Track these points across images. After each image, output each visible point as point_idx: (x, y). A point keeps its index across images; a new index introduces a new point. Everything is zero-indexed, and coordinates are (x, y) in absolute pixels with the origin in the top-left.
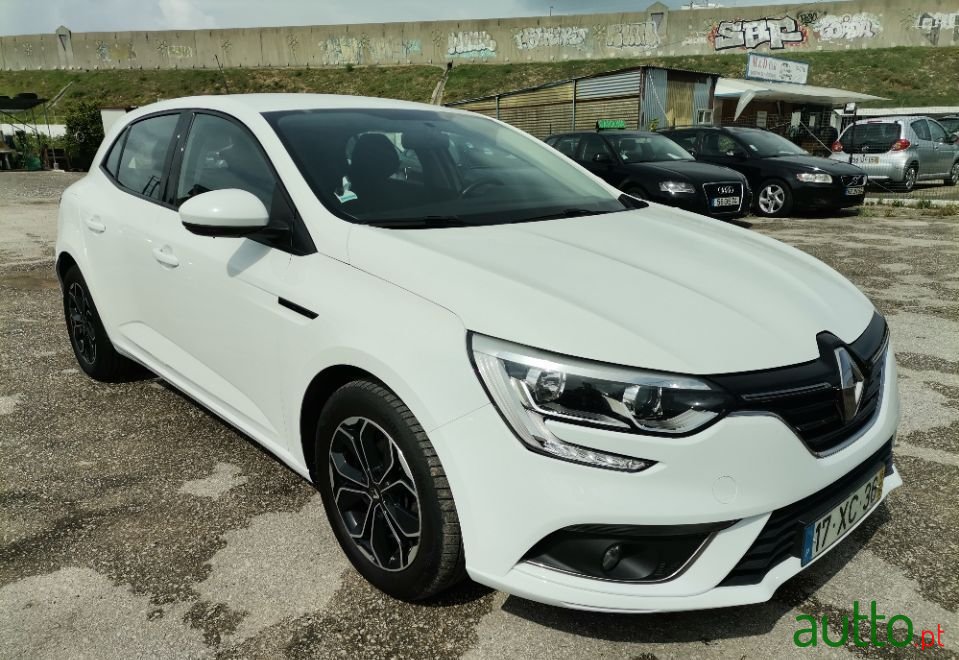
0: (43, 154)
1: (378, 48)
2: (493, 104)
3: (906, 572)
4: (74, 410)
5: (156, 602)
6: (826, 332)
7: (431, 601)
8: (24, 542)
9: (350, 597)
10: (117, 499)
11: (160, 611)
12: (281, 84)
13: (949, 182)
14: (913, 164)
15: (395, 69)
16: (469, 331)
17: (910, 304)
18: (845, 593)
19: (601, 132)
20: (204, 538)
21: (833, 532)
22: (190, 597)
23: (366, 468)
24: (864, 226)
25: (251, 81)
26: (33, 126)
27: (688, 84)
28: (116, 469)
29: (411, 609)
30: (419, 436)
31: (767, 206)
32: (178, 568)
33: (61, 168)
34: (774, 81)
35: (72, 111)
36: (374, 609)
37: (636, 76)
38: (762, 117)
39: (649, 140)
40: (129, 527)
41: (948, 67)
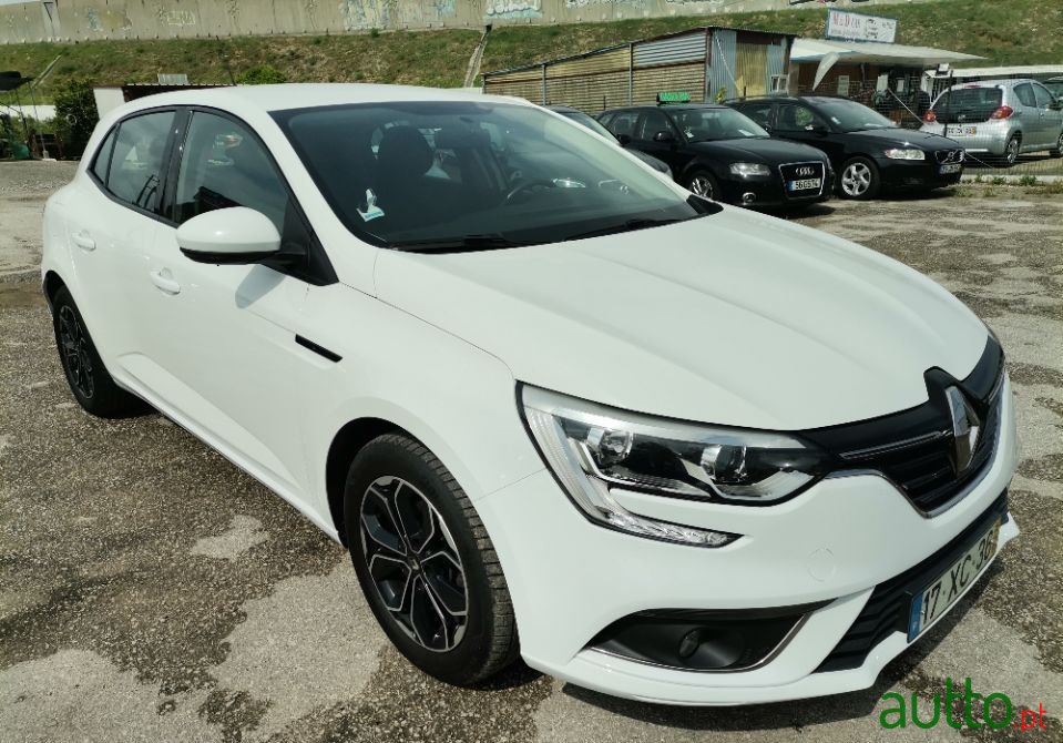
0: (30, 141)
1: (407, 9)
2: (539, 74)
3: (1024, 635)
4: (70, 453)
5: (168, 692)
6: (935, 368)
7: (481, 686)
8: (14, 619)
9: (389, 681)
10: (120, 562)
11: (172, 703)
12: (297, 53)
13: (1055, 154)
14: (1016, 135)
15: (426, 33)
16: (518, 382)
17: (1016, 302)
18: (954, 662)
19: (662, 107)
20: (221, 610)
21: (943, 599)
22: (206, 684)
23: (403, 535)
24: (961, 209)
25: (263, 51)
26: (17, 108)
27: (760, 46)
28: (119, 525)
29: (459, 694)
30: (462, 503)
31: (851, 187)
32: (192, 648)
33: (51, 157)
34: (857, 41)
35: (62, 90)
36: (417, 694)
37: (701, 38)
38: (844, 84)
39: (717, 115)
40: (135, 597)
41: (1051, 19)
